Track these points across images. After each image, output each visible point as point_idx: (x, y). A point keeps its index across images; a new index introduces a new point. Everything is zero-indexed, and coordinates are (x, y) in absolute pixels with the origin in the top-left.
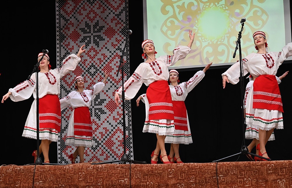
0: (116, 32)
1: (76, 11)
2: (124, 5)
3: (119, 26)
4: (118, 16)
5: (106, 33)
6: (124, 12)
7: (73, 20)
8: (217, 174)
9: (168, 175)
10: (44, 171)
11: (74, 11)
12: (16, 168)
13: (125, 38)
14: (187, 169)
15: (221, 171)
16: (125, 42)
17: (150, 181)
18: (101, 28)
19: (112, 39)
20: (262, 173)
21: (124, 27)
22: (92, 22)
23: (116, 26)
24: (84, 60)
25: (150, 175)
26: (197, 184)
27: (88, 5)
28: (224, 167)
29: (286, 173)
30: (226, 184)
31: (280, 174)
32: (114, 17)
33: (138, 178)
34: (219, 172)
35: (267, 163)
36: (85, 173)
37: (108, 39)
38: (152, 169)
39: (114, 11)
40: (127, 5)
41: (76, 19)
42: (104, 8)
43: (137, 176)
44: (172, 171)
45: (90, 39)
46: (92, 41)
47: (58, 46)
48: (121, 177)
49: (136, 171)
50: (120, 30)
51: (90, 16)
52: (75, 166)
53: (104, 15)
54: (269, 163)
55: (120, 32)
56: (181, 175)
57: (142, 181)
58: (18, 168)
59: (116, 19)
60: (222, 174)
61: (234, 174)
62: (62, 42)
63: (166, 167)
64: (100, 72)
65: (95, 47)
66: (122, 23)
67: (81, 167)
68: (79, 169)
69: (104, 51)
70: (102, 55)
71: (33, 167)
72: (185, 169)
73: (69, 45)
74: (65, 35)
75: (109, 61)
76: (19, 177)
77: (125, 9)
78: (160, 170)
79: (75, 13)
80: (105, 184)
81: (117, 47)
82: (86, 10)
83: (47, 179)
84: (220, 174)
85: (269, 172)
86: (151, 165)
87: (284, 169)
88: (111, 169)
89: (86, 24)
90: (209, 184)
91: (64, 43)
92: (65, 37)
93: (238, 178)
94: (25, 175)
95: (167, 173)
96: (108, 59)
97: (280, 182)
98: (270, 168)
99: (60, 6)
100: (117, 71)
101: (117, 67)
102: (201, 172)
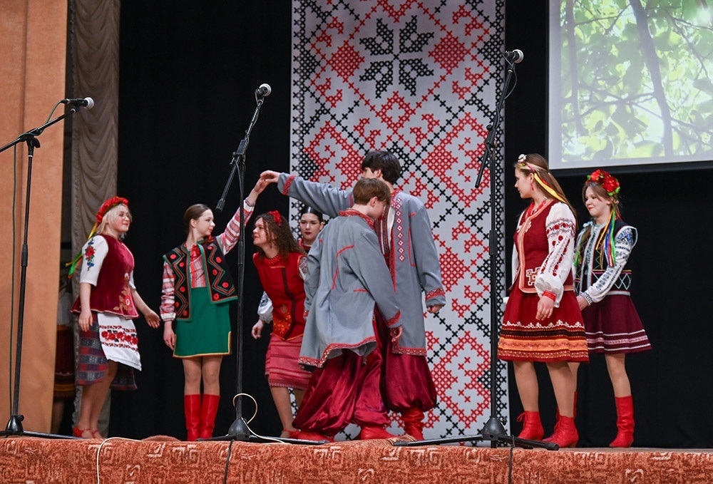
0: (468, 52)
3: (476, 33)
4: (474, 2)
5: (437, 54)
7: (341, 14)
10: (255, 459)
12: (174, 449)
13: (493, 69)
14: (681, 471)
16: (493, 82)
18: (423, 39)
19: (454, 70)
21: (492, 37)
22: (397, 20)
23: (468, 33)
24: (372, 133)
32: (462, 8)
36: (375, 470)
37: (444, 72)
38: (575, 467)
41: (352, 12)
44: (637, 475)
45: (390, 70)
46: (396, 75)
47: (295, 89)
49: (527, 471)
50: (480, 45)
51: (391, 3)
52: (347, 448)
53: (432, 2)
55: (480, 51)
58: (181, 447)
59: (468, 14)
62: (308, 77)
63: (617, 463)
64: (418, 168)
65: (405, 94)
66: (486, 25)
67: (363, 453)
68: (359, 458)
69: (432, 107)
70: (424, 117)
71: (224, 448)
72: (676, 469)
73: (328, 87)
74: (318, 58)
75: (443, 135)
76: (182, 476)
78: (599, 470)
81: (468, 96)
83: (265, 483)
86: (573, 454)
88: (451, 463)
89: (379, 27)
91: (313, 83)
92: (318, 64)
94: (199, 468)
95: (621, 479)
96: (443, 129)
100: (467, 166)
101: (467, 153)
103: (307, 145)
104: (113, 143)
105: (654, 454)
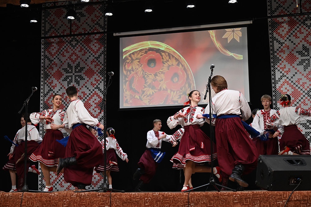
0: (95, 73)
1: (60, 53)
2: (102, 49)
3: (98, 67)
4: (97, 58)
5: (86, 73)
6: (103, 55)
7: (56, 61)
8: (188, 203)
9: (145, 203)
10: (31, 198)
11: (58, 53)
12: (5, 195)
13: (103, 78)
14: (162, 198)
15: (192, 200)
16: (103, 82)
18: (82, 69)
19: (91, 78)
20: (229, 202)
21: (102, 68)
22: (74, 63)
23: (95, 67)
25: (128, 202)
27: (70, 48)
28: (195, 196)
29: (250, 202)
31: (245, 203)
32: (94, 60)
33: (118, 206)
34: (190, 201)
35: (233, 194)
36: (69, 200)
37: (88, 79)
38: (130, 198)
39: (94, 54)
40: (106, 49)
41: (60, 60)
42: (85, 51)
43: (117, 203)
44: (149, 200)
45: (72, 78)
46: (73, 80)
47: (42, 83)
48: (102, 204)
49: (116, 199)
50: (99, 71)
51: (72, 57)
52: (60, 193)
53: (84, 58)
54: (235, 194)
55: (99, 73)
56: (156, 203)
58: (7, 194)
59: (95, 62)
60: (193, 203)
61: (204, 203)
62: (46, 80)
63: (143, 196)
66: (101, 65)
67: (65, 195)
68: (64, 197)
69: (84, 89)
70: (82, 92)
71: (21, 194)
72: (160, 198)
73: (52, 83)
74: (49, 74)
75: (88, 98)
76: (7, 203)
77: (103, 52)
78: (137, 198)
79: (58, 55)
81: (95, 86)
82: (69, 52)
83: (34, 205)
84: (191, 203)
85: (235, 202)
86: (129, 194)
87: (248, 200)
88: (92, 197)
89: (68, 65)
91: (47, 81)
92: (49, 76)
93: (207, 206)
94: (13, 201)
95: (144, 201)
96: (88, 96)
98: (236, 198)
99: (46, 47)
100: (95, 107)
101: (95, 104)
102: (174, 200)
103: (45, 100)
105: (154, 193)
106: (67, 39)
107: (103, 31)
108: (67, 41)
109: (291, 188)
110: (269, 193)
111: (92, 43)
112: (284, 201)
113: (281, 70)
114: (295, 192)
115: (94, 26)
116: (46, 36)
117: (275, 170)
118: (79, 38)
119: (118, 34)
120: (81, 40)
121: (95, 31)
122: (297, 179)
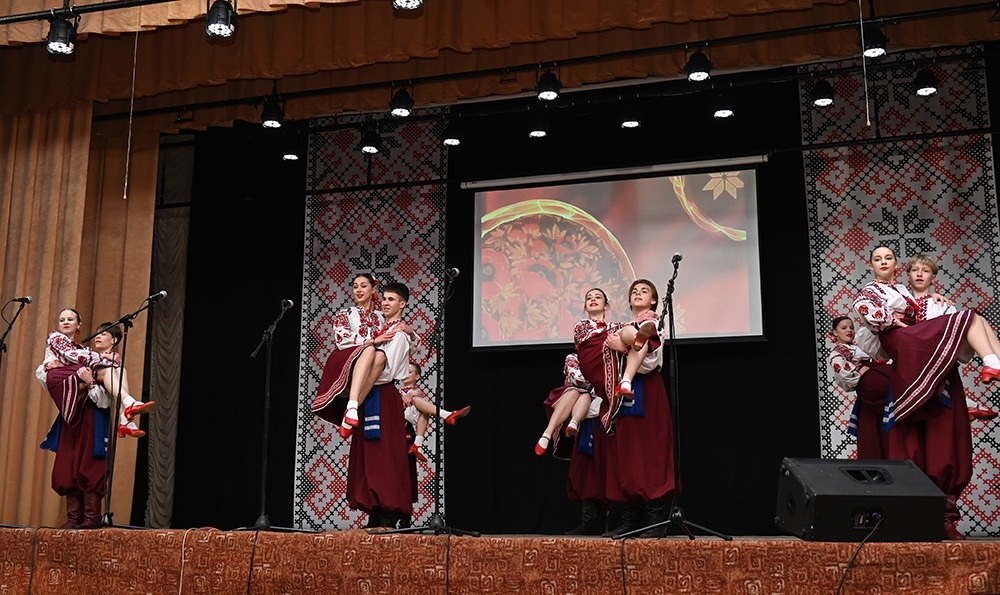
0: (421, 268)
1: (345, 224)
2: (437, 217)
3: (425, 256)
4: (425, 237)
6: (437, 230)
7: (337, 242)
8: (622, 564)
9: (523, 562)
10: (273, 544)
11: (341, 225)
12: (218, 537)
13: (436, 280)
14: (562, 551)
15: (631, 558)
16: (436, 288)
17: (486, 573)
18: (391, 259)
20: (714, 564)
21: (436, 259)
22: (374, 247)
23: (421, 256)
25: (487, 560)
26: (581, 582)
27: (367, 215)
28: (638, 549)
29: (762, 567)
30: (642, 584)
31: (750, 568)
32: (417, 240)
33: (463, 566)
34: (627, 560)
35: (725, 546)
36: (356, 551)
38: (491, 549)
40: (444, 217)
41: (344, 240)
42: (398, 221)
43: (462, 562)
44: (533, 553)
47: (305, 291)
48: (428, 562)
49: (460, 551)
50: (429, 264)
51: (370, 235)
52: (338, 535)
53: (399, 235)
54: (729, 546)
55: (428, 268)
56: (549, 562)
57: (471, 571)
59: (421, 244)
60: (634, 564)
61: (658, 565)
62: (314, 283)
63: (520, 546)
66: (433, 251)
67: (348, 539)
68: (345, 543)
72: (559, 550)
73: (328, 290)
74: (321, 270)
76: (223, 555)
77: (439, 224)
78: (508, 551)
79: (341, 229)
80: (395, 575)
81: (420, 298)
82: (363, 223)
83: (280, 560)
84: (629, 565)
85: (729, 564)
86: (490, 539)
87: (759, 560)
88: (408, 545)
89: (362, 251)
90: (607, 583)
91: (317, 286)
92: (321, 274)
93: (665, 573)
94: (234, 550)
95: (522, 557)
97: (750, 586)
98: (730, 556)
99: (314, 213)
102: (591, 558)
103: (312, 328)
104: (181, 324)
105: (544, 539)
106: (360, 196)
107: (439, 178)
108: (360, 200)
109: (858, 536)
110: (806, 546)
111: (414, 204)
112: (841, 565)
113: (833, 265)
114: (867, 545)
115: (418, 167)
116: (317, 188)
117: (819, 494)
118: (387, 193)
119: (470, 185)
120: (391, 197)
121: (422, 179)
122: (871, 515)
